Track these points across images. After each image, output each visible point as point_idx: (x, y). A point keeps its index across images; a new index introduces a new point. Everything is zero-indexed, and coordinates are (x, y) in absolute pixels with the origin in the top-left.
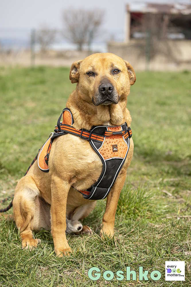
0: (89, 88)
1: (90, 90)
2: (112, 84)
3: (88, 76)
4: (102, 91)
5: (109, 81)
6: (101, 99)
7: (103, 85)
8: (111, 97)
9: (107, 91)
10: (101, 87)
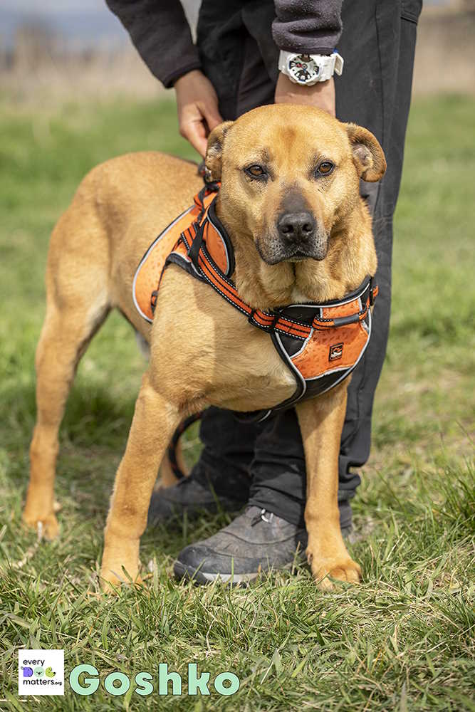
3: (248, 178)
4: (285, 232)
6: (283, 253)
7: (288, 216)
8: (306, 249)
9: (299, 233)
10: (283, 220)
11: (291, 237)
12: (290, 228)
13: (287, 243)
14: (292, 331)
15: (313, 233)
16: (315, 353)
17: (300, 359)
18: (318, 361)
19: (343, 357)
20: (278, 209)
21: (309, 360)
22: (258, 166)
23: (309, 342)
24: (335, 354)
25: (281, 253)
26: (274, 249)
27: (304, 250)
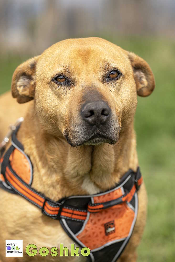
0: (58, 111)
1: (60, 115)
2: (107, 103)
4: (87, 117)
5: (101, 97)
6: (86, 134)
7: (89, 104)
8: (104, 130)
9: (98, 116)
10: (85, 107)
11: (92, 121)
12: (92, 112)
13: (89, 126)
14: (74, 216)
15: (109, 117)
16: (94, 231)
17: (82, 236)
18: (97, 236)
19: (117, 231)
20: (81, 102)
21: (89, 236)
22: (62, 76)
23: (88, 223)
24: (110, 230)
25: (85, 135)
26: (78, 132)
27: (102, 131)
